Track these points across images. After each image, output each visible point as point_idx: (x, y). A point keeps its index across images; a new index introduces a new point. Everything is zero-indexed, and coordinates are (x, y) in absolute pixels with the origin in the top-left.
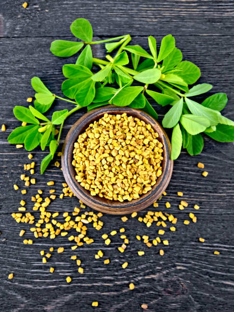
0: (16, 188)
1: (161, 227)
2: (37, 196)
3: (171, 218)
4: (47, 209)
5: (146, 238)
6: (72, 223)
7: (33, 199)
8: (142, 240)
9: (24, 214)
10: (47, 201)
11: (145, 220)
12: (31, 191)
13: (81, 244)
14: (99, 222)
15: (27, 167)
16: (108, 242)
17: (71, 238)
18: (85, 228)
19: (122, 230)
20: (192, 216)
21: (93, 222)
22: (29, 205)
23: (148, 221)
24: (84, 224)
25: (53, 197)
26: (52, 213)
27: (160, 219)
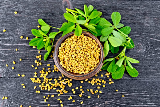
0: (32, 66)
1: (99, 85)
2: (42, 71)
3: (103, 81)
4: (47, 77)
5: (91, 90)
6: (58, 84)
7: (40, 72)
8: (90, 91)
9: (36, 78)
10: (47, 73)
11: (91, 82)
12: (40, 68)
13: (62, 93)
14: (71, 83)
15: (38, 57)
16: (74, 92)
17: (57, 91)
18: (64, 86)
19: (81, 87)
21: (68, 83)
22: (38, 74)
23: (93, 83)
24: (64, 84)
25: (50, 71)
26: (49, 79)
27: (98, 82)
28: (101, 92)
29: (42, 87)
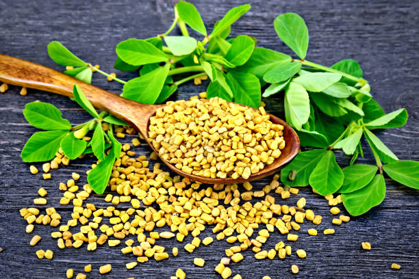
0: (33, 170)
2: (70, 182)
4: (85, 203)
7: (62, 186)
10: (87, 189)
17: (126, 250)
29: (65, 238)
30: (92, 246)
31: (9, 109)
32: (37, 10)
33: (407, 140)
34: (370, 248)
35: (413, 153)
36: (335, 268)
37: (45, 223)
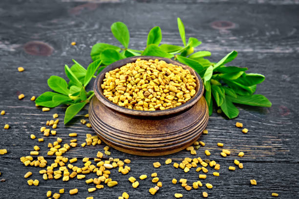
0: (33, 136)
1: (201, 172)
3: (213, 163)
4: (63, 155)
5: (184, 181)
6: (93, 167)
7: (50, 145)
8: (179, 183)
10: (66, 147)
11: (182, 166)
13: (101, 187)
14: (126, 167)
16: (136, 185)
18: (107, 172)
19: (154, 174)
20: (236, 162)
21: (118, 167)
23: (185, 166)
24: (107, 169)
25: (74, 145)
26: (70, 158)
27: (199, 164)
28: (209, 185)
29: (48, 174)
30: (66, 178)
31: (23, 107)
32: (47, 64)
33: (274, 126)
34: (256, 184)
35: (279, 133)
36: (232, 195)
37: (36, 165)
